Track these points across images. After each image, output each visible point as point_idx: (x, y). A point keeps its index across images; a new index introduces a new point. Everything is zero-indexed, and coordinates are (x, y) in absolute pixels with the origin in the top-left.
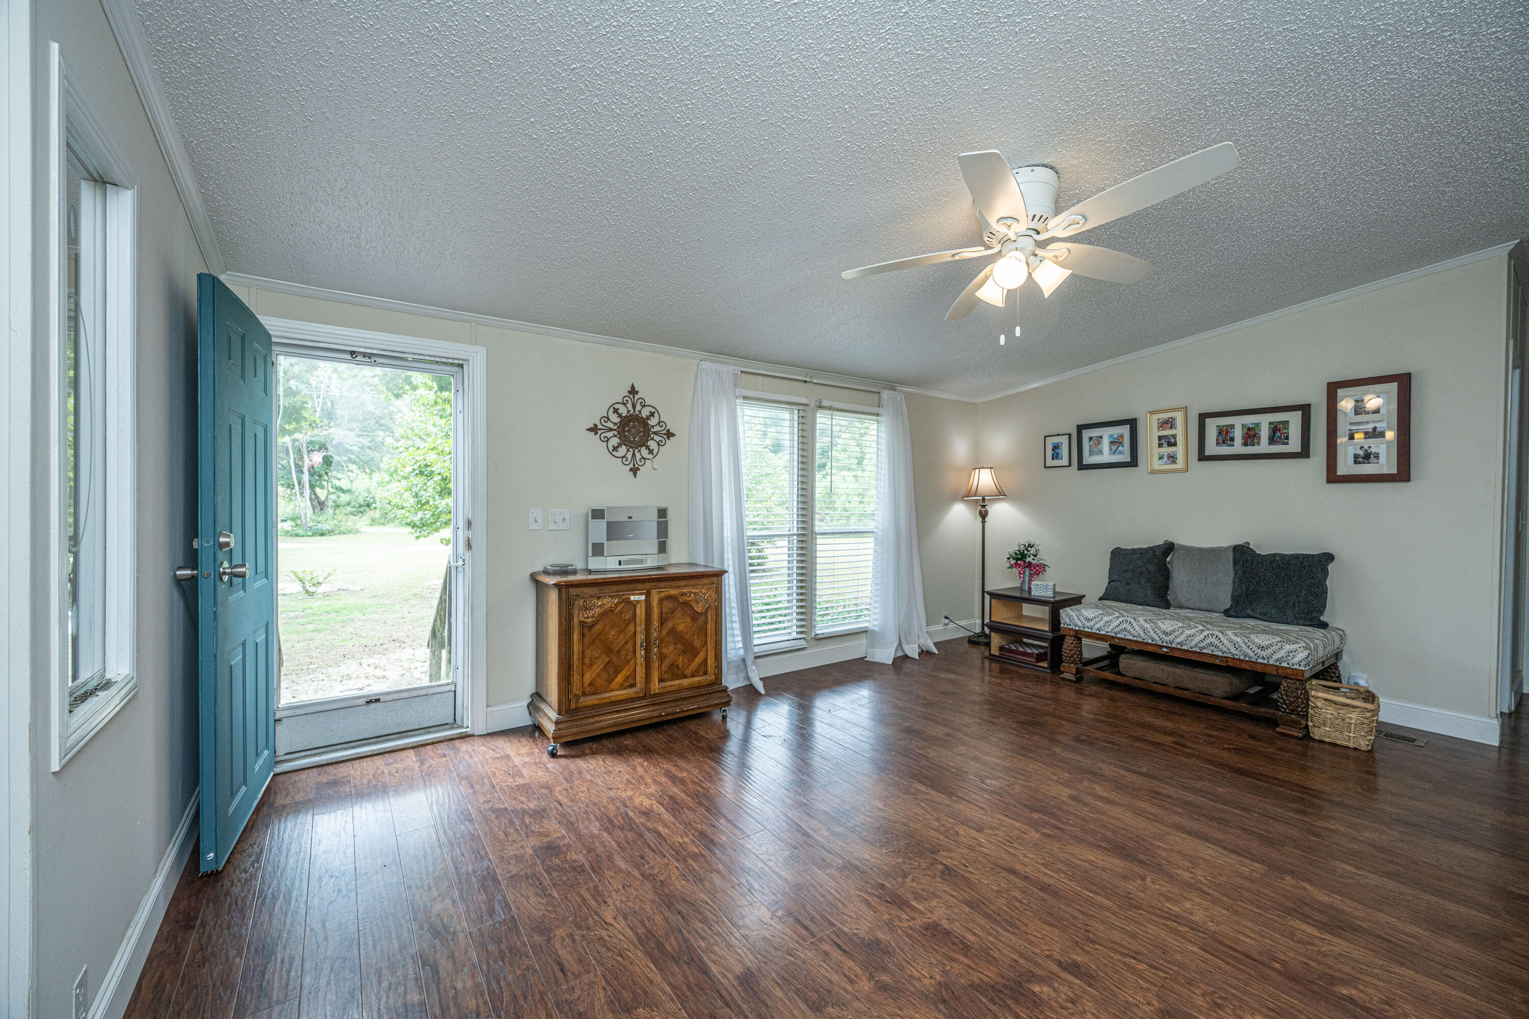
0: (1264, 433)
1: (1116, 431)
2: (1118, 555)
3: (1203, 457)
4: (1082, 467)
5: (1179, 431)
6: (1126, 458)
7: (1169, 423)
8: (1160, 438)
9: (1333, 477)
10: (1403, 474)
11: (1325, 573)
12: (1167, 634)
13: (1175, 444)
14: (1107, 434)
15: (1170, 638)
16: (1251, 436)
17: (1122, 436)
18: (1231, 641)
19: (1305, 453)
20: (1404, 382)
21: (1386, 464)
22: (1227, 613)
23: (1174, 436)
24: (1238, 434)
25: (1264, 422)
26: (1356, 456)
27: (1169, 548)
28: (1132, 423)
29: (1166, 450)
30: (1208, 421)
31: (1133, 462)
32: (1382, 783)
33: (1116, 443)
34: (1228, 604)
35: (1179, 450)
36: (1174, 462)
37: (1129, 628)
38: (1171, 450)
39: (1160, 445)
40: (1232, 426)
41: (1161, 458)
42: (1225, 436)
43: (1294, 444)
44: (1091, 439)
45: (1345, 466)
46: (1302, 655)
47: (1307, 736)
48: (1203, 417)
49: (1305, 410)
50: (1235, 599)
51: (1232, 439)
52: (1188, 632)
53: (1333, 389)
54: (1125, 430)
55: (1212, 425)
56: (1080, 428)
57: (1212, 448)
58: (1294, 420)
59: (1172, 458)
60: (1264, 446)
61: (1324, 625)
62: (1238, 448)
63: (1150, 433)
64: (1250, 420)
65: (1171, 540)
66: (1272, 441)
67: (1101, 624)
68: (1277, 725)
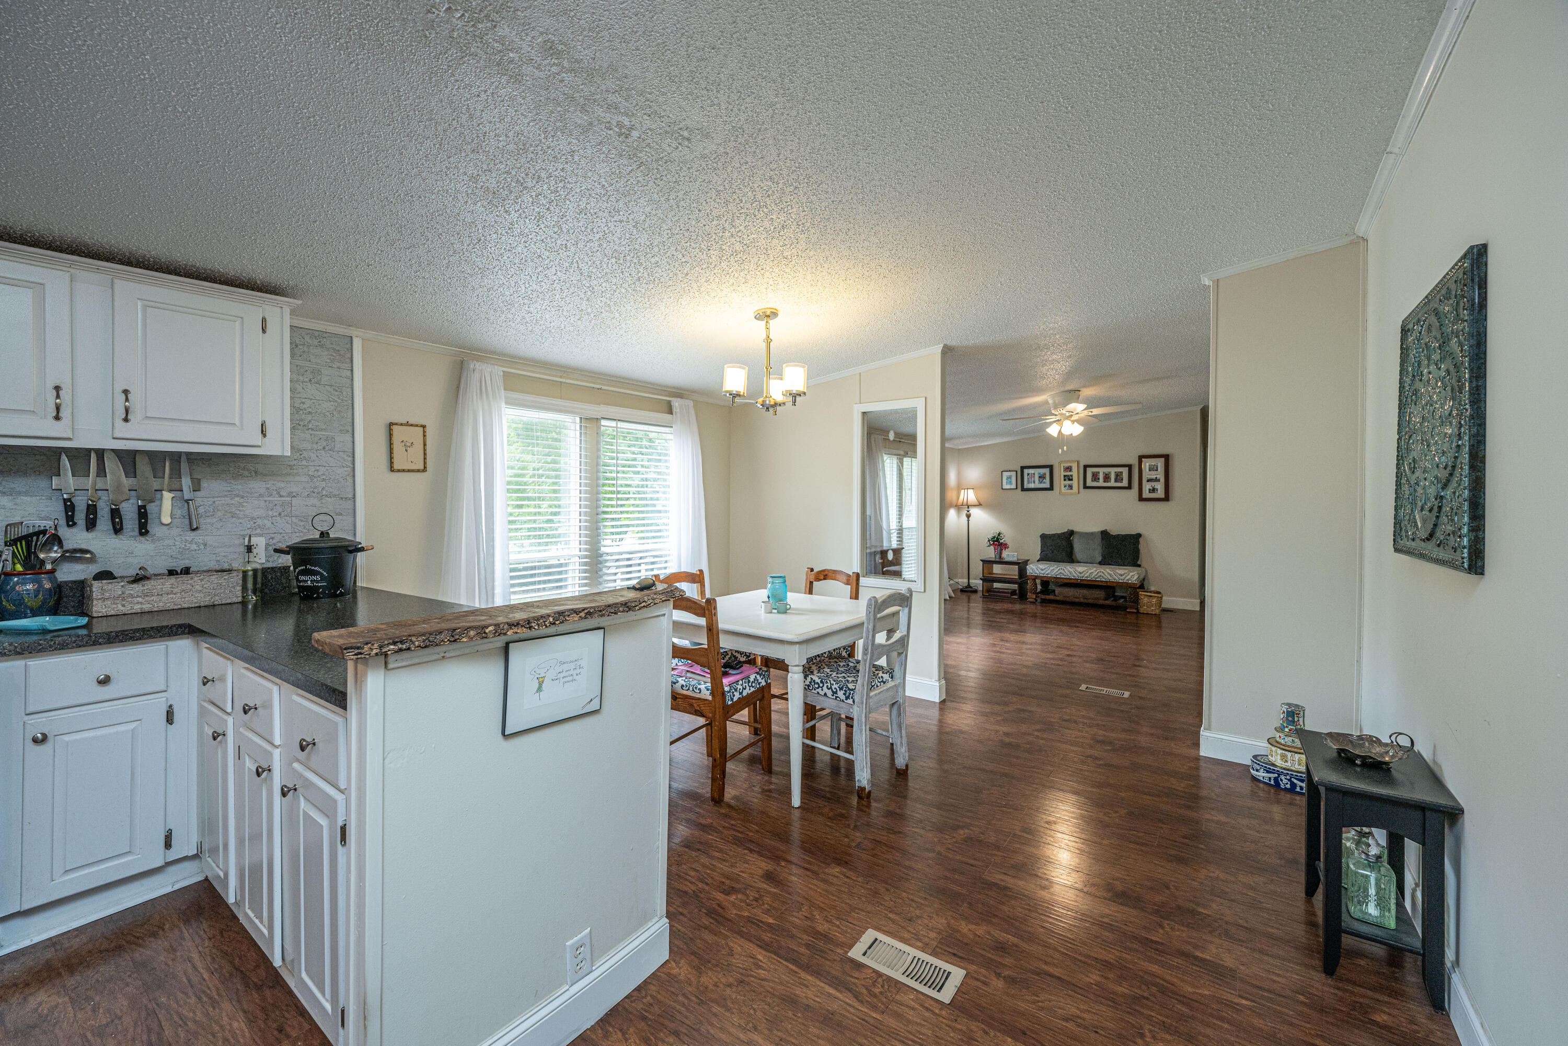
0: (1113, 477)
1: (1042, 471)
2: (1044, 537)
3: (1085, 487)
4: (1023, 489)
5: (1074, 473)
6: (1047, 485)
7: (1069, 469)
8: (1065, 476)
9: (1141, 499)
10: (1167, 498)
11: (1138, 542)
12: (1081, 573)
13: (1072, 480)
14: (1037, 472)
15: (1082, 575)
16: (1107, 478)
17: (1045, 474)
18: (1108, 573)
19: (1129, 487)
20: (1167, 458)
21: (1160, 493)
22: (1100, 563)
23: (1072, 476)
24: (1101, 476)
25: (1113, 471)
26: (1150, 490)
27: (1072, 533)
28: (1051, 467)
29: (1068, 482)
30: (1088, 469)
31: (1051, 488)
32: (1163, 625)
33: (1042, 477)
34: (1100, 559)
35: (1075, 483)
36: (1071, 489)
37: (1063, 572)
38: (1070, 482)
39: (1065, 480)
40: (1099, 472)
41: (1065, 486)
42: (1095, 477)
43: (1125, 483)
44: (1028, 474)
45: (1146, 494)
46: (1136, 577)
47: (1138, 612)
48: (1086, 467)
49: (1130, 467)
50: (1104, 557)
51: (1099, 479)
52: (1090, 572)
53: (1141, 458)
54: (1047, 471)
55: (1090, 471)
56: (1023, 468)
57: (1089, 483)
58: (1125, 471)
59: (1071, 487)
60: (1112, 483)
61: (1139, 566)
62: (1101, 483)
63: (1059, 474)
64: (1107, 470)
65: (1071, 528)
66: (1116, 481)
67: (1049, 571)
68: (1127, 608)
